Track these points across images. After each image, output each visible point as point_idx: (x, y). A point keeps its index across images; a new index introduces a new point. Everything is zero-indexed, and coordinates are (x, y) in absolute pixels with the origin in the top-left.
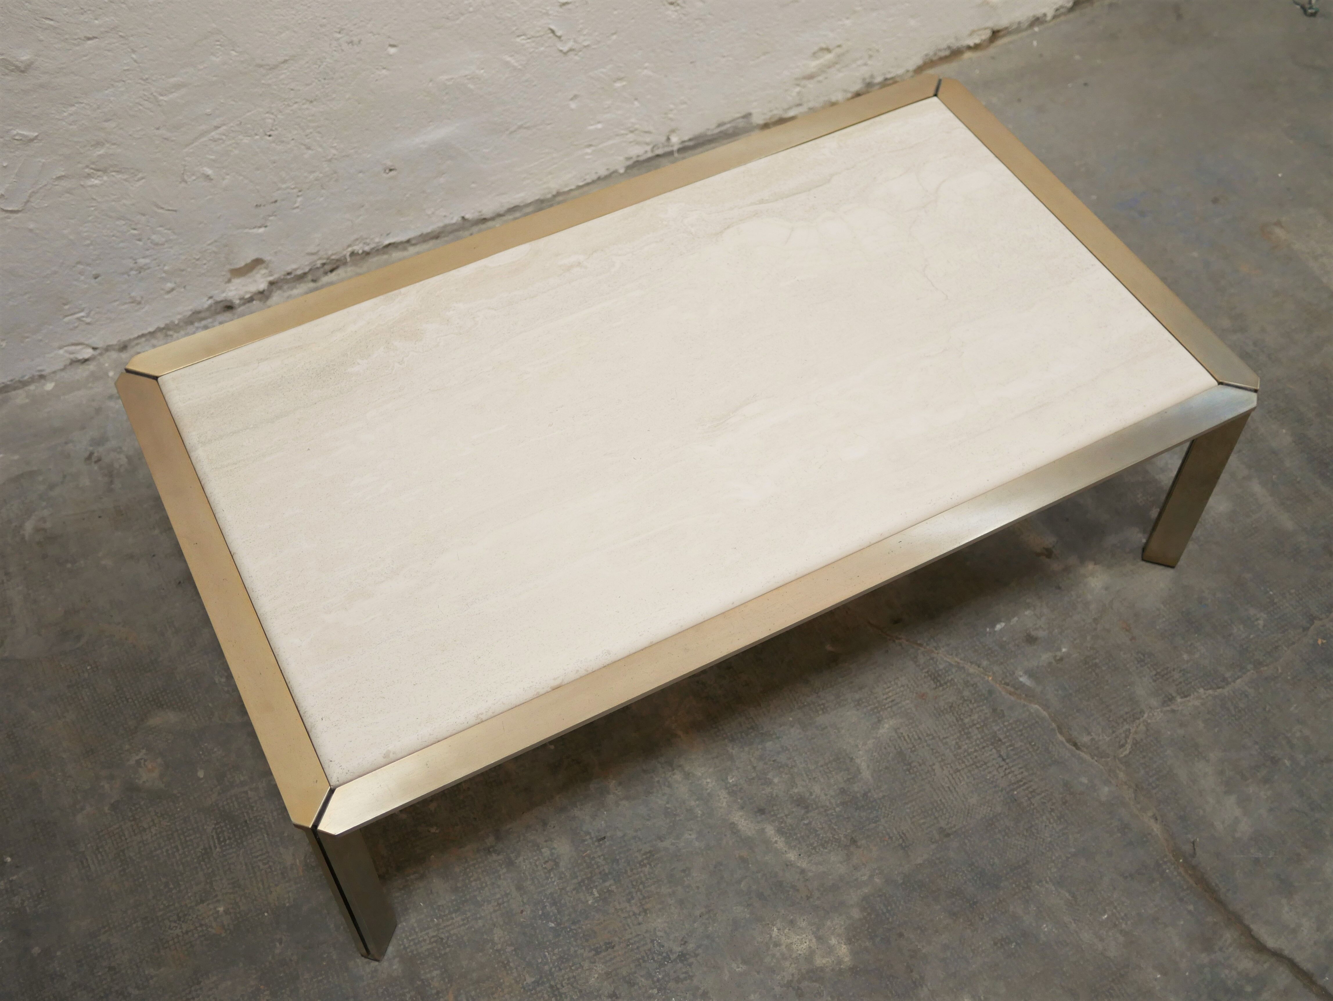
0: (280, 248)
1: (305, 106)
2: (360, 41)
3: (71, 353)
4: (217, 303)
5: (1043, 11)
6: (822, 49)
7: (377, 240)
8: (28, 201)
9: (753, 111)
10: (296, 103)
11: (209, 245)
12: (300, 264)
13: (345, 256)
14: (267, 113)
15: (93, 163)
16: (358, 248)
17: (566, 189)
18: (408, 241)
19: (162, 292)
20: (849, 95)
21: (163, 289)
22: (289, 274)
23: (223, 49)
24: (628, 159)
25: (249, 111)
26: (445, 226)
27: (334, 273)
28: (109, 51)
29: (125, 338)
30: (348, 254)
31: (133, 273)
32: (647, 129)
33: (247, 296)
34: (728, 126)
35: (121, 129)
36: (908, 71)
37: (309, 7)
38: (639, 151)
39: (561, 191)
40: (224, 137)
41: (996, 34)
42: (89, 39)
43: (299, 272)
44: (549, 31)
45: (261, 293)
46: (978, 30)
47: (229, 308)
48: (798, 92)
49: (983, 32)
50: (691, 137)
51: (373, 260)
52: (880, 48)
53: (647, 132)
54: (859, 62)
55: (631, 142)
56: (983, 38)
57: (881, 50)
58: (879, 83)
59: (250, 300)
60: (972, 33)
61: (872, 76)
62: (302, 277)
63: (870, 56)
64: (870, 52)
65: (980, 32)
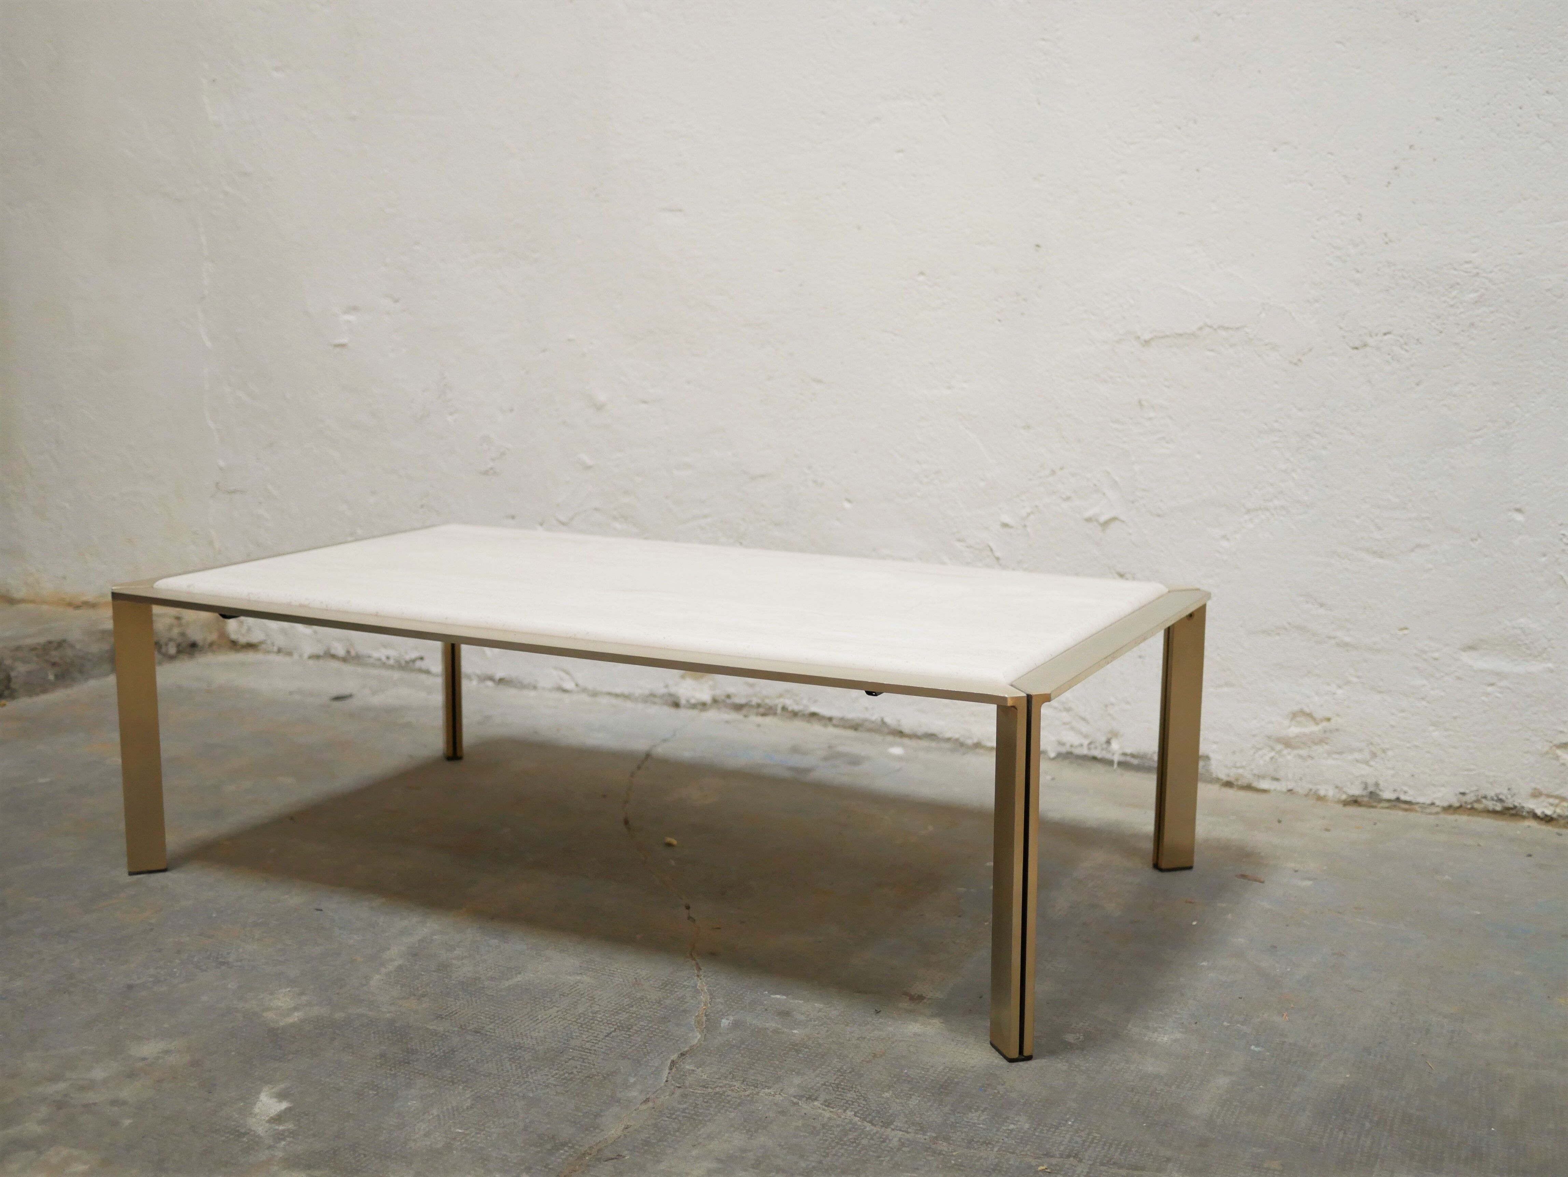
1: (773, 527)
2: (823, 484)
3: (561, 679)
4: (671, 695)
6: (1303, 713)
9: (1211, 755)
10: (766, 520)
12: (741, 693)
13: (777, 705)
14: (744, 519)
16: (789, 704)
18: (830, 719)
20: (1344, 797)
22: (729, 696)
23: (723, 446)
24: (1061, 744)
25: (730, 512)
26: (866, 720)
27: (763, 718)
28: (653, 417)
29: (599, 688)
32: (1084, 716)
33: (693, 701)
36: (1433, 804)
38: (1074, 740)
42: (644, 402)
43: (737, 701)
45: (704, 704)
46: (1549, 796)
47: (676, 705)
48: (1272, 758)
49: (1557, 801)
50: (1135, 752)
51: (798, 724)
52: (1388, 749)
53: (1084, 719)
54: (1357, 756)
55: (1065, 724)
56: (1559, 811)
57: (1390, 753)
58: (1389, 801)
59: (693, 706)
60: (1536, 794)
61: (1377, 785)
62: (738, 708)
63: (1374, 755)
64: (1373, 749)
65: (1551, 800)
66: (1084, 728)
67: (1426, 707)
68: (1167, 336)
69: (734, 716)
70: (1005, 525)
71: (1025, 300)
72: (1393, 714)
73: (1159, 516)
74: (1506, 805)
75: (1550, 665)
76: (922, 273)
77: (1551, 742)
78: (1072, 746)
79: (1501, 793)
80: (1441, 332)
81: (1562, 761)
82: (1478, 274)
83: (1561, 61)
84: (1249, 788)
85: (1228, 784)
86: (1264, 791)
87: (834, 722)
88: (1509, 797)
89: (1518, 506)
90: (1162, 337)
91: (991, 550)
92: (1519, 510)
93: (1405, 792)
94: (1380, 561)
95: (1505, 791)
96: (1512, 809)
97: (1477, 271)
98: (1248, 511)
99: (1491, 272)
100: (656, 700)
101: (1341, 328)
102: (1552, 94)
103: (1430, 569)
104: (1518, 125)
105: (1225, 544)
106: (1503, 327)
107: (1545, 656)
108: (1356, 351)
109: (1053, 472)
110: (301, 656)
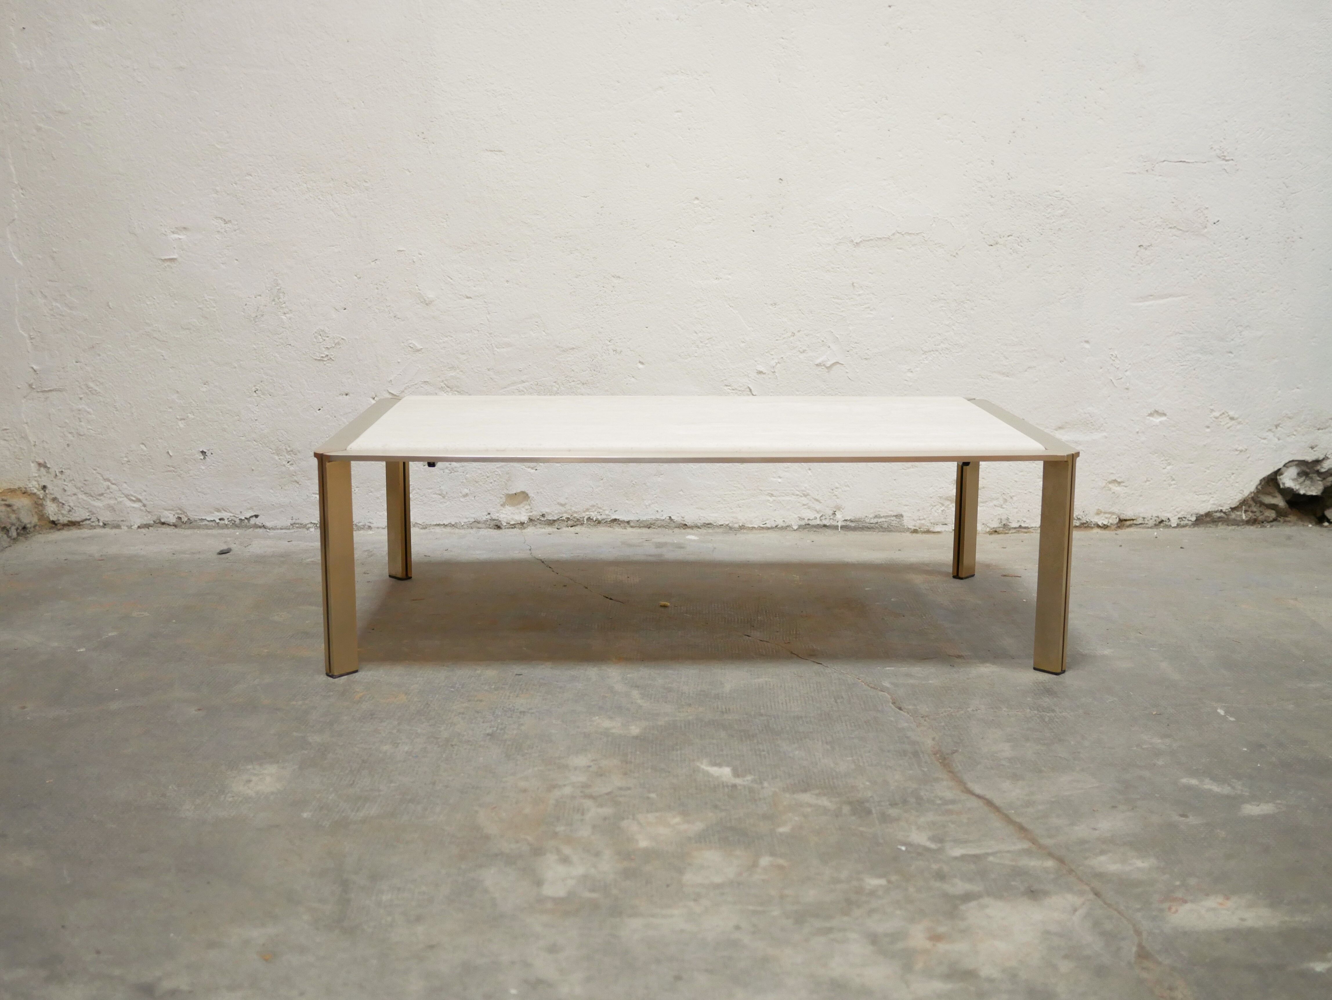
0: (541, 490)
1: (579, 386)
2: (621, 352)
4: (492, 519)
5: (1169, 515)
7: (607, 512)
8: (403, 391)
9: (904, 514)
10: (574, 381)
11: (497, 468)
12: (553, 512)
13: (583, 518)
14: (555, 382)
15: (446, 380)
16: (594, 515)
17: (751, 526)
18: (628, 522)
19: (460, 494)
20: (988, 530)
21: (461, 493)
22: (543, 516)
23: (538, 328)
24: (801, 519)
25: (544, 377)
26: (657, 520)
27: (572, 528)
28: (476, 309)
29: (428, 522)
30: (586, 517)
31: (447, 471)
32: (817, 498)
33: (512, 523)
34: (883, 519)
35: (468, 362)
37: (594, 317)
38: (809, 515)
39: (746, 525)
40: (525, 391)
41: (1122, 522)
42: (468, 297)
43: (550, 518)
44: (748, 390)
45: (522, 524)
46: (1105, 513)
47: (498, 527)
48: (942, 511)
49: (1110, 515)
50: (853, 518)
51: (602, 529)
52: (1014, 496)
53: (817, 500)
54: (995, 502)
55: (804, 505)
56: (1111, 521)
57: (1015, 498)
58: (1015, 528)
59: (513, 526)
60: (1098, 513)
61: (1008, 519)
62: (551, 523)
63: (1005, 501)
64: (1005, 497)
65: (1107, 515)
66: (818, 506)
67: (1035, 467)
68: (871, 240)
69: (549, 529)
70: (760, 372)
71: (772, 217)
72: (1016, 474)
73: (866, 359)
74: (1082, 522)
75: (1105, 434)
76: (697, 198)
77: (1106, 480)
78: (809, 519)
79: (1079, 515)
80: (1042, 234)
81: (1113, 491)
82: (1063, 198)
83: (1107, 70)
84: (928, 532)
85: (915, 531)
86: (939, 532)
87: (632, 524)
88: (1084, 516)
89: (1086, 339)
90: (868, 241)
91: (750, 390)
92: (1087, 342)
93: (1024, 521)
94: (1007, 378)
95: (1082, 513)
96: (1085, 523)
97: (1063, 196)
98: (925, 352)
99: (1070, 197)
100: (479, 525)
101: (982, 233)
102: (1103, 90)
103: (1037, 381)
104: (1085, 108)
105: (909, 374)
106: (1077, 231)
107: (1102, 428)
108: (991, 247)
109: (793, 334)
110: (130, 527)
